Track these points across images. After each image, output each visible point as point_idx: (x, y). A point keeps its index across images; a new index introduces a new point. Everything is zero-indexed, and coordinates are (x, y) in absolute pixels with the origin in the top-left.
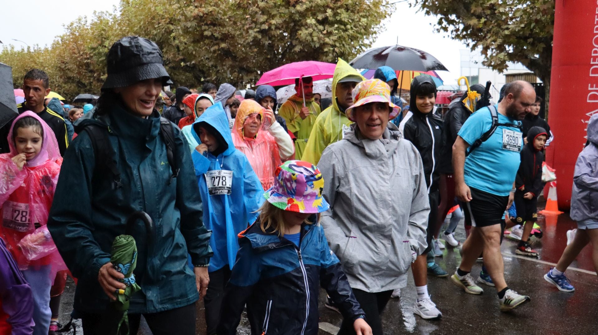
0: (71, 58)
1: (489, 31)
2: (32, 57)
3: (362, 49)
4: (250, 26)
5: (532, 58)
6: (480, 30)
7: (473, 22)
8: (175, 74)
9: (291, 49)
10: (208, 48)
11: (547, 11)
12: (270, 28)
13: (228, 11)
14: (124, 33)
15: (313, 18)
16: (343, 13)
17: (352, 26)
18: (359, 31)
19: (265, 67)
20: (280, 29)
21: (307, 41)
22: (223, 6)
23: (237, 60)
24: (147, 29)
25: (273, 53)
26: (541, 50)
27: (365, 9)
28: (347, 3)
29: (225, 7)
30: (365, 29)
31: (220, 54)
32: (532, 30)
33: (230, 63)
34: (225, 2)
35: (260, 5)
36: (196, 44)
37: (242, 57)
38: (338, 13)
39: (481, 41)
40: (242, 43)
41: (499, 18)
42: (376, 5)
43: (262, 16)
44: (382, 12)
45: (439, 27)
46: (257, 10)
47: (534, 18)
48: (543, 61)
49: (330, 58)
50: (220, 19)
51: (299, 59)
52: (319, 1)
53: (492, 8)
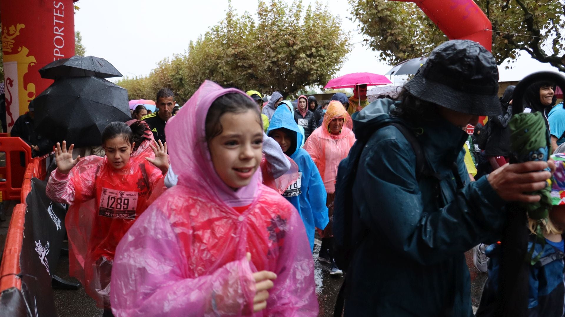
0: (160, 82)
2: (138, 82)
3: (334, 71)
4: (266, 59)
7: (401, 55)
9: (291, 73)
10: (241, 73)
12: (278, 60)
13: (252, 50)
14: (190, 66)
16: (322, 50)
17: (328, 58)
18: (332, 61)
20: (284, 61)
21: (301, 67)
22: (249, 48)
24: (204, 63)
25: (280, 75)
27: (335, 47)
28: (324, 44)
30: (335, 60)
31: (248, 76)
33: (254, 81)
34: (251, 45)
35: (271, 47)
36: (233, 71)
37: (261, 78)
38: (319, 50)
40: (261, 69)
42: (342, 45)
43: (273, 53)
44: (346, 50)
45: (380, 58)
46: (270, 49)
49: (315, 77)
50: (248, 55)
51: (296, 78)
52: (307, 43)
53: (412, 46)
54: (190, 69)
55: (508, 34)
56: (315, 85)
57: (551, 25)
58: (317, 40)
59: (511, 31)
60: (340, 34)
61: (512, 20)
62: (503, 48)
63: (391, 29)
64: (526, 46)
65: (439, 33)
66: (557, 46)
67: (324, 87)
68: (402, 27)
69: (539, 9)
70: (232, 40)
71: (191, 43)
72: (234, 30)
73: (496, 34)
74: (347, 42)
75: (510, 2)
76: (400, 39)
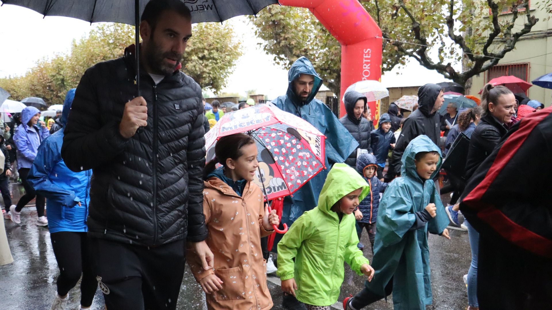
0: (39, 82)
2: (12, 82)
3: (227, 75)
5: (330, 82)
11: (337, 54)
14: (73, 66)
16: (214, 53)
17: (221, 61)
18: (225, 64)
21: (192, 70)
26: (335, 77)
27: (229, 50)
28: (217, 47)
30: (228, 63)
32: (329, 65)
38: (211, 53)
42: (236, 47)
44: (239, 52)
45: (274, 62)
47: (330, 58)
48: (336, 84)
49: (207, 81)
52: (199, 45)
53: (306, 51)
54: (73, 69)
55: (398, 42)
56: (208, 88)
57: (437, 34)
58: (210, 42)
59: (400, 39)
60: (234, 37)
61: (401, 28)
62: (393, 54)
63: (285, 33)
64: (415, 54)
65: (332, 39)
66: (442, 55)
67: (217, 91)
68: (296, 31)
69: (426, 19)
70: (119, 39)
71: (74, 41)
72: (121, 29)
73: (386, 41)
74: (240, 45)
75: (399, 10)
76: (294, 44)
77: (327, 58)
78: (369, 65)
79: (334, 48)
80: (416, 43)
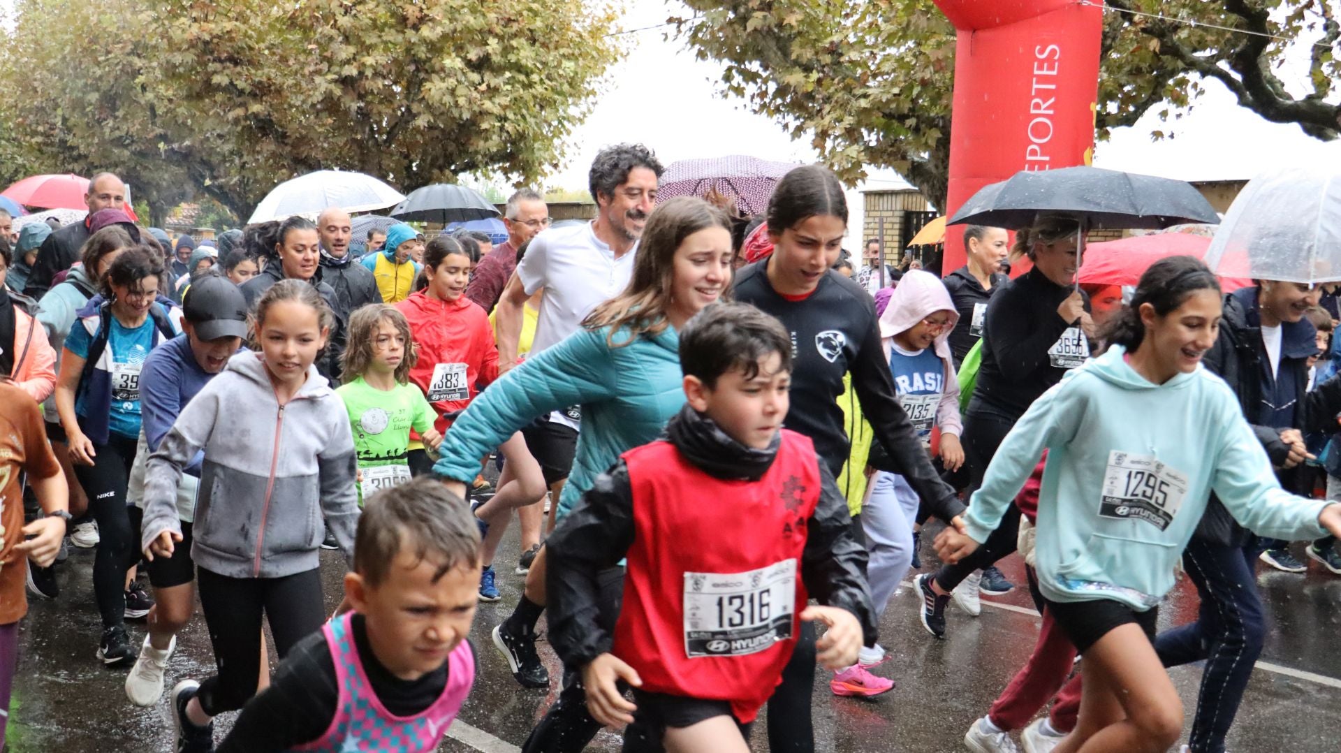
1: (827, 99)
3: (563, 126)
4: (318, 67)
5: (916, 159)
6: (810, 96)
7: (795, 78)
8: (146, 168)
9: (407, 122)
10: (222, 113)
11: (943, 64)
13: (267, 33)
14: (24, 70)
15: (457, 56)
16: (523, 48)
17: (543, 77)
18: (559, 89)
19: (351, 158)
20: (384, 77)
21: (445, 105)
22: (256, 21)
23: (286, 141)
24: (81, 63)
25: (367, 129)
26: (932, 143)
27: (571, 40)
28: (532, 27)
29: (262, 23)
30: (570, 84)
31: (249, 127)
32: (914, 101)
33: (273, 147)
34: (262, 12)
35: (339, 23)
36: (193, 103)
37: (298, 135)
38: (513, 48)
39: (812, 120)
40: (298, 103)
41: (848, 73)
42: (596, 32)
43: (343, 46)
44: (608, 49)
45: (725, 86)
46: (334, 32)
47: (919, 76)
48: (937, 167)
49: (494, 144)
50: (251, 49)
51: (426, 144)
52: (472, 20)
53: (834, 51)
54: (25, 83)
55: (1162, 21)
56: (494, 171)
58: (508, 9)
59: (1173, 10)
62: (1144, 66)
64: (1223, 65)
66: (1326, 69)
67: (527, 178)
73: (1120, 19)
74: (613, 23)
76: (794, 23)
77: (907, 74)
78: (1052, 100)
79: (932, 42)
80: (1231, 26)
